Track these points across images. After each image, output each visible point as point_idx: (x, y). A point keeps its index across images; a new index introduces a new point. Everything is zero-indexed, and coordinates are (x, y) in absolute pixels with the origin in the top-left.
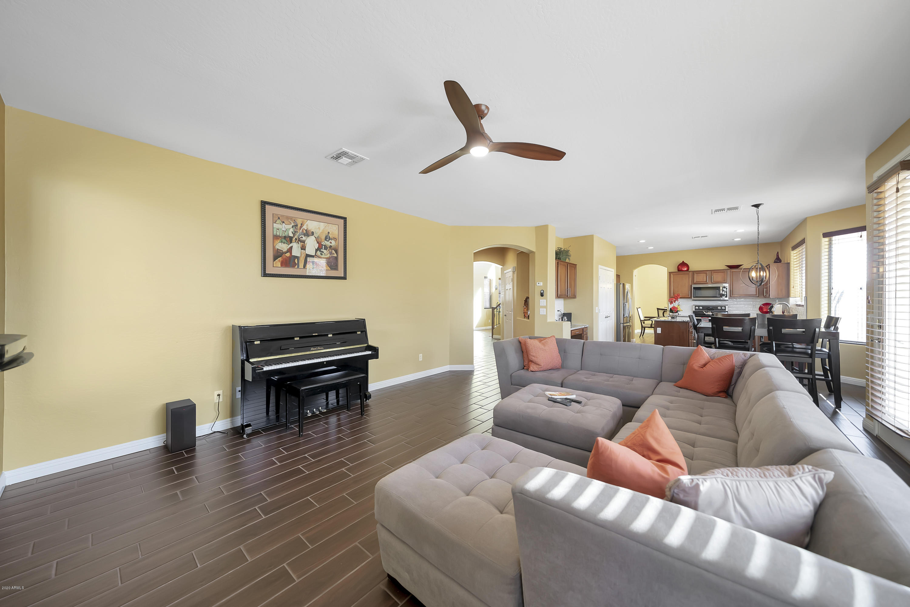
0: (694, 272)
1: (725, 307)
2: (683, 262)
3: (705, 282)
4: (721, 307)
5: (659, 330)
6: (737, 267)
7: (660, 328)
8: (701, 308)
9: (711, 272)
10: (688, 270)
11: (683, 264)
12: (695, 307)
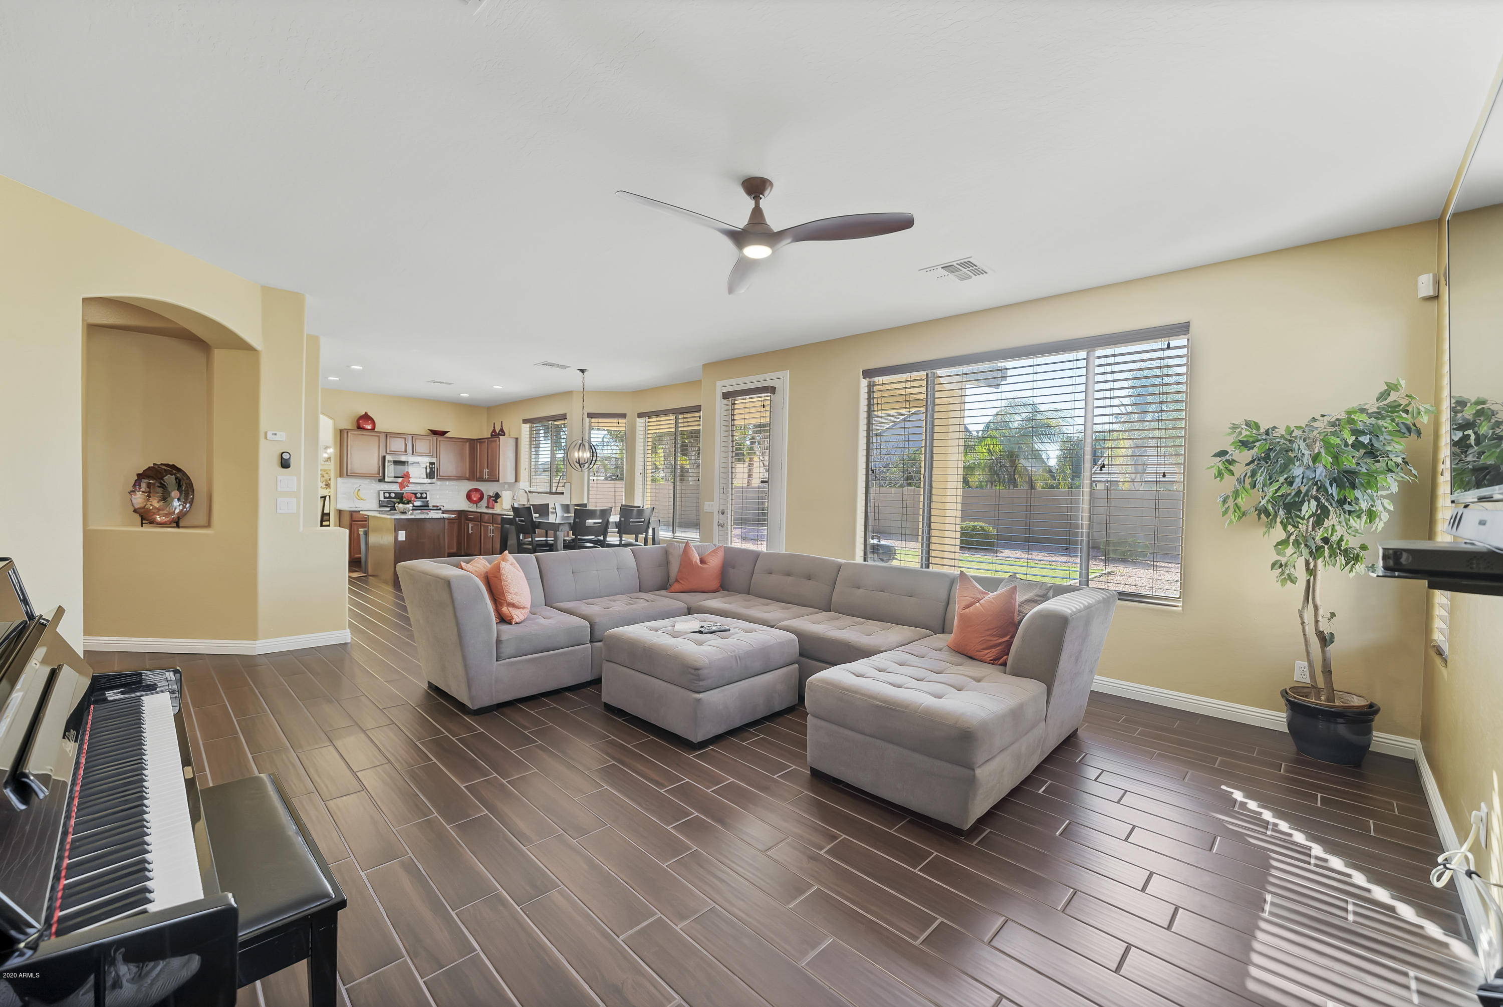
0: (387, 435)
1: (426, 493)
2: (366, 413)
3: (403, 452)
4: (421, 494)
5: (402, 534)
6: (443, 433)
7: (404, 532)
8: (393, 495)
9: (412, 437)
10: (373, 429)
11: (366, 417)
12: (384, 493)
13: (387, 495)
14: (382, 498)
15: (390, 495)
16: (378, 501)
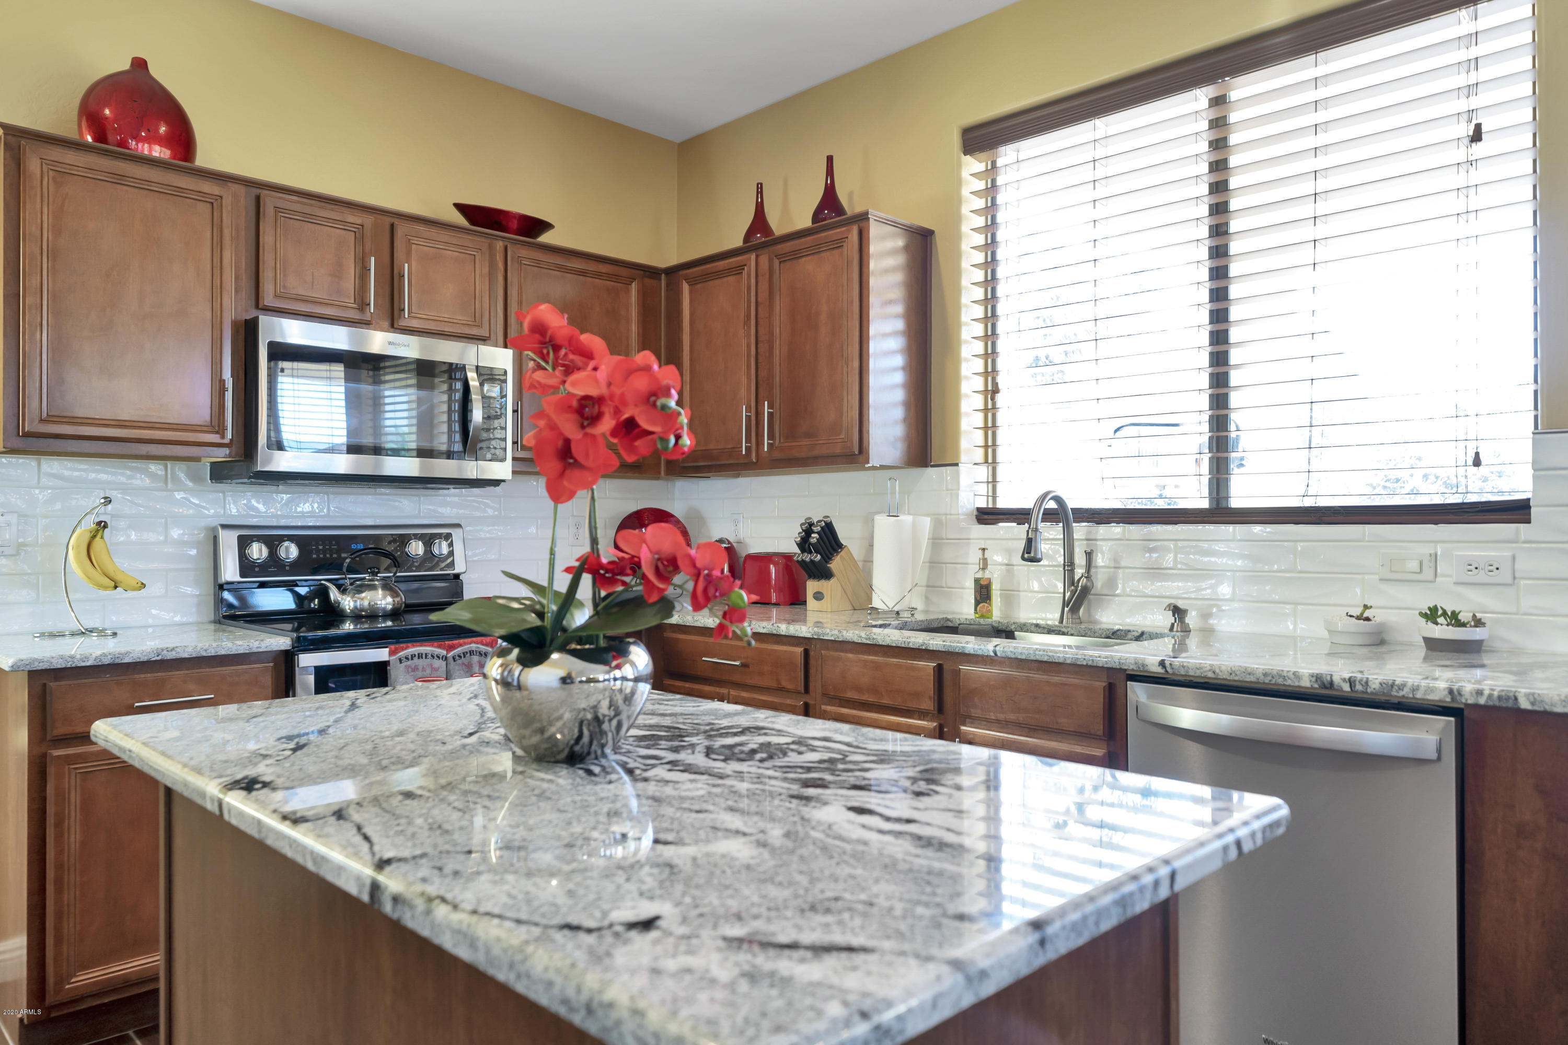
0: (258, 199)
13: (258, 552)
14: (230, 571)
15: (273, 553)
16: (210, 589)
